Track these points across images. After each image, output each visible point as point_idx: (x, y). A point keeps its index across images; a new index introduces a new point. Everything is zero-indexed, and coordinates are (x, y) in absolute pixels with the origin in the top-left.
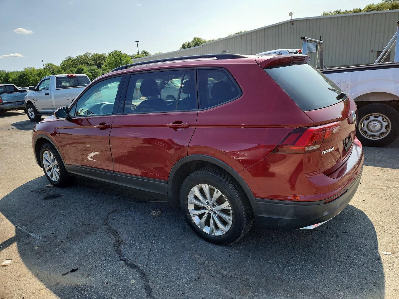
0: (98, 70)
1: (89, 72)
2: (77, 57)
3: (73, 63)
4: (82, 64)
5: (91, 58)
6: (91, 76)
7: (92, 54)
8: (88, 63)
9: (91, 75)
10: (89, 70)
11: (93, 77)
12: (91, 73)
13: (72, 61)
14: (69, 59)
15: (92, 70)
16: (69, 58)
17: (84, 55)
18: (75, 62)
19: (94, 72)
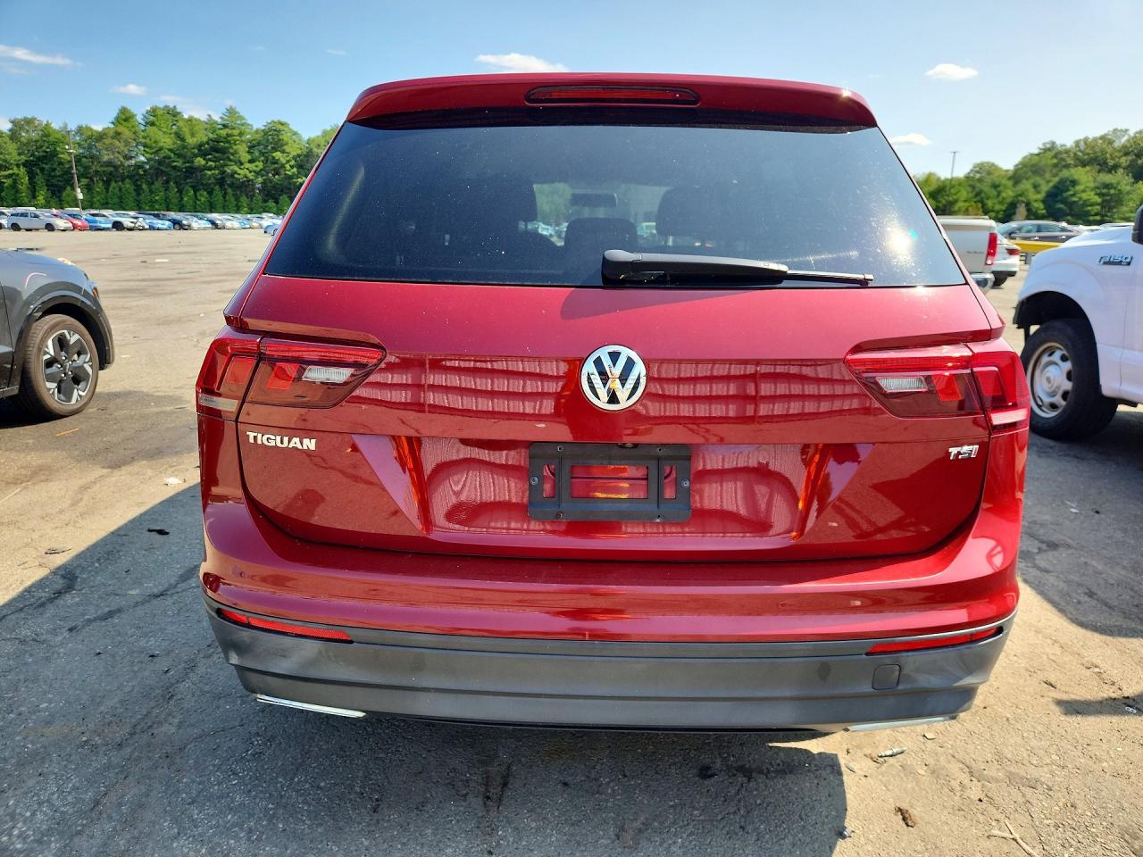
0: (1128, 188)
1: (1093, 193)
2: (1077, 143)
3: (1055, 161)
4: (1084, 165)
5: (1124, 147)
6: (1098, 204)
7: (1132, 133)
8: (1105, 163)
9: (1098, 200)
10: (1097, 184)
11: (1103, 207)
12: (1100, 195)
13: (1055, 156)
14: (1050, 149)
15: (1107, 186)
16: (1048, 146)
17: (1103, 138)
18: (1063, 159)
19: (1112, 191)
